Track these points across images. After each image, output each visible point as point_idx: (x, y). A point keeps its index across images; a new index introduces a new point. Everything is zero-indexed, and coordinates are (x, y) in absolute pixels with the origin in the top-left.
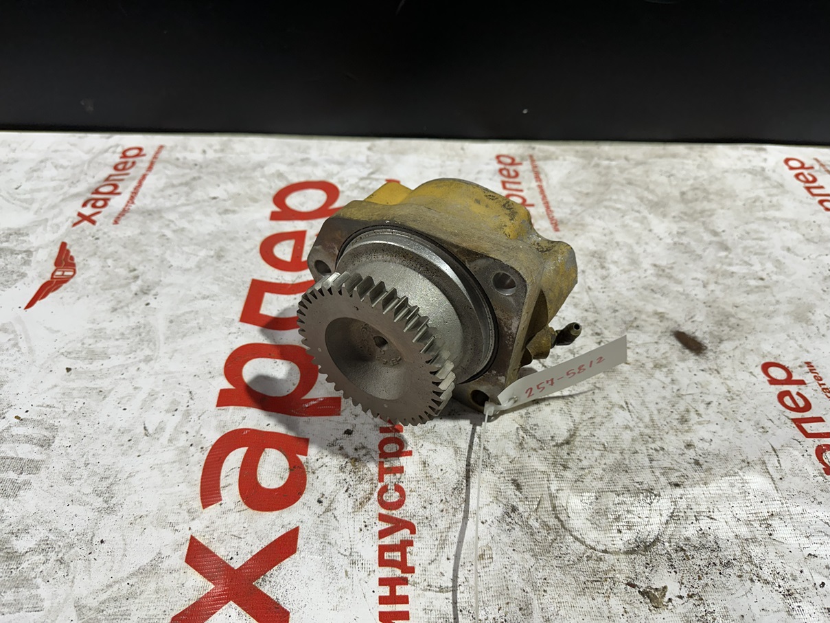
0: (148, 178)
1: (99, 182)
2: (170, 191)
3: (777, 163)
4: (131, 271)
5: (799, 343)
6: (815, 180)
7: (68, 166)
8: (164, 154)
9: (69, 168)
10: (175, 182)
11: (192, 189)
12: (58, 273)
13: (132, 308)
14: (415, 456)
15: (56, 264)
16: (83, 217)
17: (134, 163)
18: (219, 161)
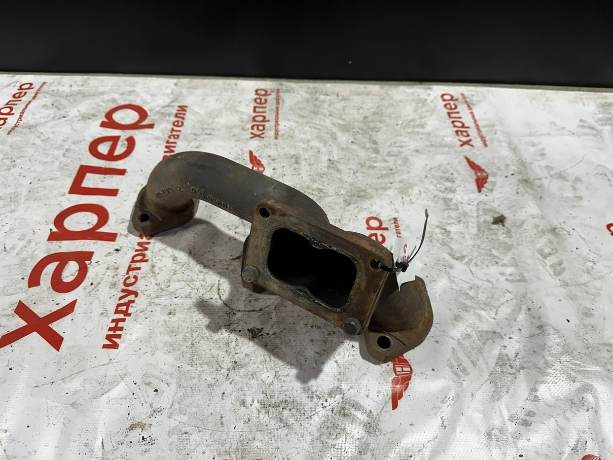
0: (32, 103)
3: (436, 97)
4: (12, 162)
6: (456, 107)
8: (45, 87)
14: (150, 263)
17: (25, 93)
18: (79, 92)
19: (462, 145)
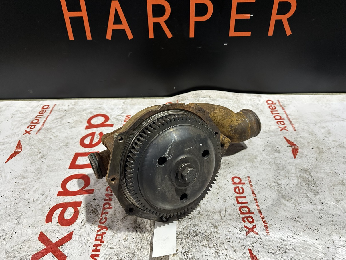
0: (49, 116)
1: (33, 118)
2: (55, 121)
3: (263, 102)
4: (39, 150)
5: (247, 170)
6: (275, 108)
7: (25, 112)
8: (55, 108)
9: (25, 113)
10: (58, 117)
11: (62, 120)
12: (17, 151)
13: (37, 162)
14: (113, 209)
15: (16, 148)
16: (27, 132)
17: (45, 111)
18: (72, 109)
19: (281, 130)
